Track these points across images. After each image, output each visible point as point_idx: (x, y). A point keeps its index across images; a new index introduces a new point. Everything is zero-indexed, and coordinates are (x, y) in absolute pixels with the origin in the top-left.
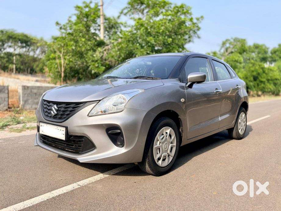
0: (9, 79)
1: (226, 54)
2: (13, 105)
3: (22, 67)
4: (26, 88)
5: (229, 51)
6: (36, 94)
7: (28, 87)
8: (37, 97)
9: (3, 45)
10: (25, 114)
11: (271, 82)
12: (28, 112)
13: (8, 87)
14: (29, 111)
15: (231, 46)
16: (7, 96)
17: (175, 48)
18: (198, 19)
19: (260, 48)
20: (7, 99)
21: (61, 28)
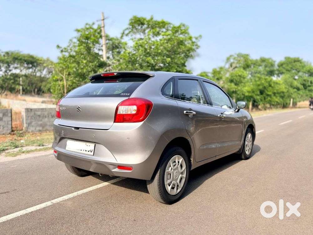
0: (15, 101)
1: (231, 69)
2: (16, 128)
3: (28, 88)
4: (30, 110)
5: (234, 65)
6: (39, 116)
7: (31, 110)
8: (41, 119)
9: (9, 66)
10: (27, 137)
11: (277, 95)
12: (31, 135)
13: (11, 110)
14: (31, 133)
15: (236, 62)
16: (11, 119)
17: (174, 67)
18: (196, 38)
19: (267, 61)
20: (10, 123)
21: (62, 51)
